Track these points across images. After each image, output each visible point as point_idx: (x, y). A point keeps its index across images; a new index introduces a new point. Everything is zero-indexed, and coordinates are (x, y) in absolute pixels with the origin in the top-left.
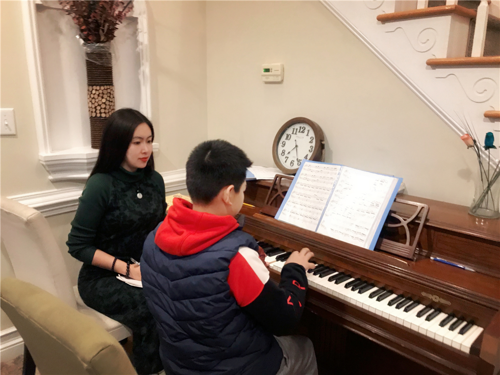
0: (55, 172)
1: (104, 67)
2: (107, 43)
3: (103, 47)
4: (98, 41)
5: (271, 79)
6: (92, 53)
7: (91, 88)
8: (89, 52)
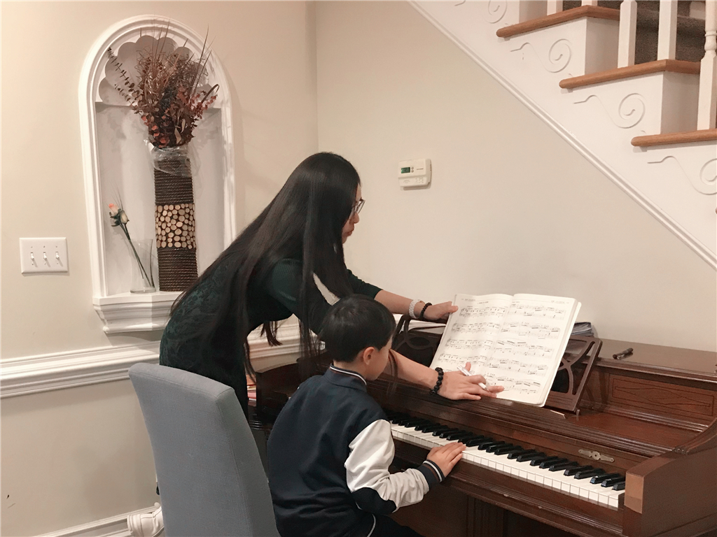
0: (111, 321)
1: (181, 179)
2: (185, 146)
3: (179, 152)
4: (173, 144)
5: (412, 183)
6: (164, 161)
7: (160, 209)
8: (160, 160)
